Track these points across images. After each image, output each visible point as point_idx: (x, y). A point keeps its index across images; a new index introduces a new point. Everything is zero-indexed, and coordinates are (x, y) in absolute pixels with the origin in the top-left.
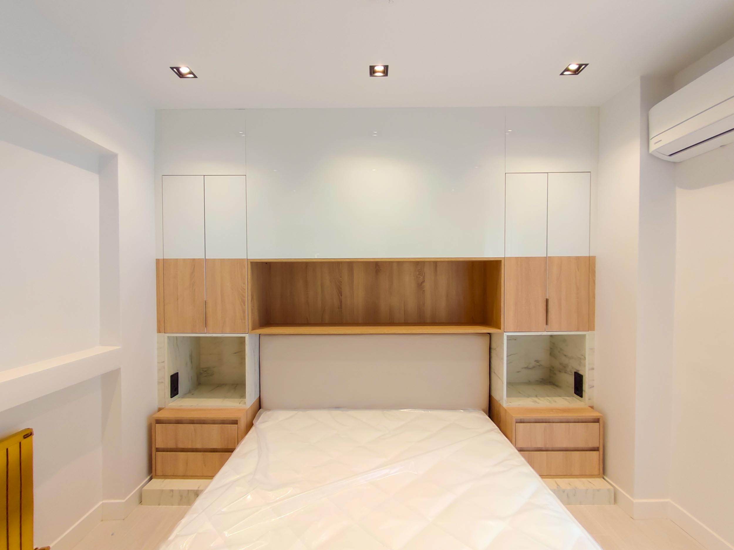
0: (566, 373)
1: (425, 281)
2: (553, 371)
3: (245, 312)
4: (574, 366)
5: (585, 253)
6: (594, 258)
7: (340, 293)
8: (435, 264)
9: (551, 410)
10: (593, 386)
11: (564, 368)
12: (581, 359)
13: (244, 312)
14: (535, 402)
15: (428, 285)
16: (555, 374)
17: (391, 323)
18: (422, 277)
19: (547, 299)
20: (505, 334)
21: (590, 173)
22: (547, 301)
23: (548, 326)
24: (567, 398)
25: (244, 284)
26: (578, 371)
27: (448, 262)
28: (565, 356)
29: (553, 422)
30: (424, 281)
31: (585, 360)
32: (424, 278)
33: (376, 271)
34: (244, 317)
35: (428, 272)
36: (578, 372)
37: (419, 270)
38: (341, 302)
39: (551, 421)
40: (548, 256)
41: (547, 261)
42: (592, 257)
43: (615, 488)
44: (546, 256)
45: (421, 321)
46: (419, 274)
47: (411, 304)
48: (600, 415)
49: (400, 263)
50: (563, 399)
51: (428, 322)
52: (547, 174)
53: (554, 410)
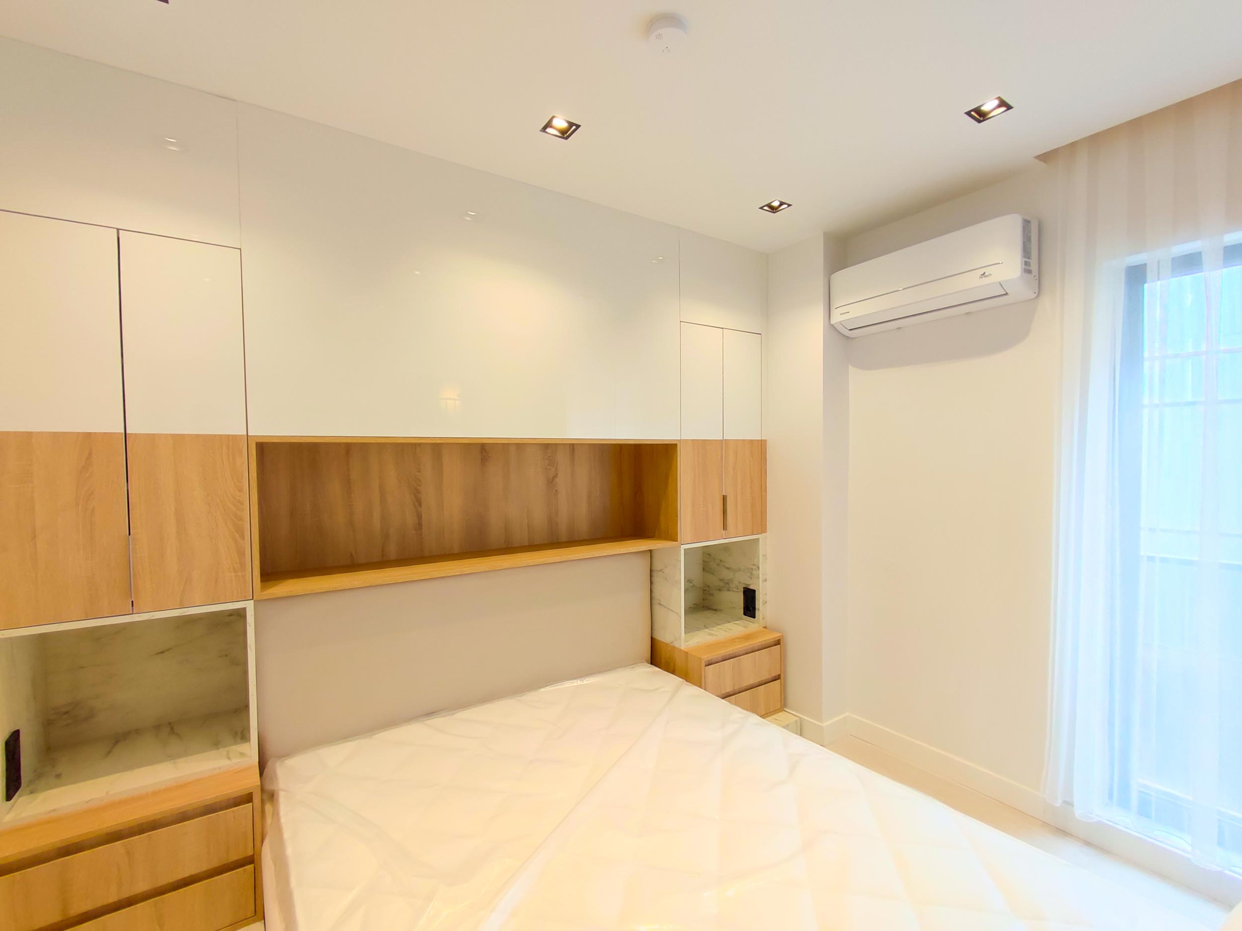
0: (729, 590)
1: (559, 475)
2: (708, 591)
3: (244, 554)
4: (742, 580)
5: (757, 437)
6: (765, 441)
7: (418, 502)
8: (572, 447)
9: (733, 641)
10: (766, 602)
11: (726, 585)
12: (752, 569)
13: (241, 553)
14: (711, 634)
15: (562, 482)
16: (712, 595)
17: (508, 548)
18: (553, 469)
19: (723, 496)
20: (683, 547)
21: (760, 335)
22: (724, 498)
23: (726, 531)
24: (737, 622)
25: (240, 490)
26: (749, 585)
27: (589, 445)
28: (728, 568)
29: (740, 656)
30: (555, 476)
31: (759, 570)
32: (556, 469)
33: (482, 459)
34: (242, 565)
35: (562, 458)
36: (747, 587)
37: (549, 457)
38: (419, 517)
39: (737, 654)
40: (724, 438)
41: (723, 444)
42: (764, 440)
43: (800, 718)
44: (722, 439)
45: (554, 542)
46: (549, 465)
47: (539, 516)
48: (781, 634)
49: (520, 447)
50: (735, 624)
51: (564, 540)
52: (722, 329)
53: (736, 640)
